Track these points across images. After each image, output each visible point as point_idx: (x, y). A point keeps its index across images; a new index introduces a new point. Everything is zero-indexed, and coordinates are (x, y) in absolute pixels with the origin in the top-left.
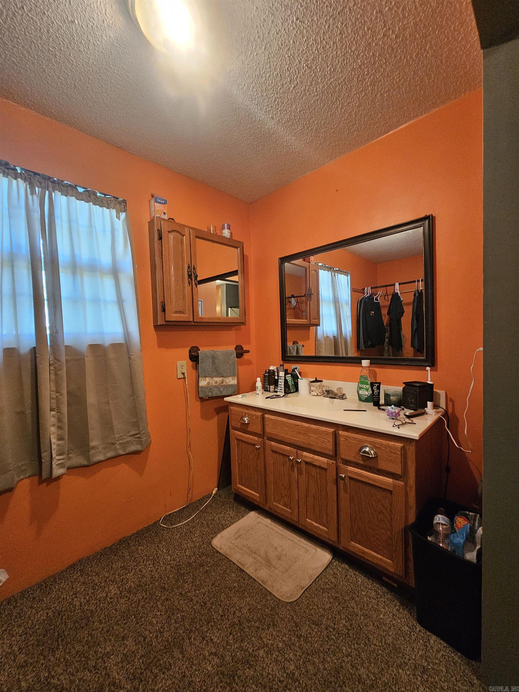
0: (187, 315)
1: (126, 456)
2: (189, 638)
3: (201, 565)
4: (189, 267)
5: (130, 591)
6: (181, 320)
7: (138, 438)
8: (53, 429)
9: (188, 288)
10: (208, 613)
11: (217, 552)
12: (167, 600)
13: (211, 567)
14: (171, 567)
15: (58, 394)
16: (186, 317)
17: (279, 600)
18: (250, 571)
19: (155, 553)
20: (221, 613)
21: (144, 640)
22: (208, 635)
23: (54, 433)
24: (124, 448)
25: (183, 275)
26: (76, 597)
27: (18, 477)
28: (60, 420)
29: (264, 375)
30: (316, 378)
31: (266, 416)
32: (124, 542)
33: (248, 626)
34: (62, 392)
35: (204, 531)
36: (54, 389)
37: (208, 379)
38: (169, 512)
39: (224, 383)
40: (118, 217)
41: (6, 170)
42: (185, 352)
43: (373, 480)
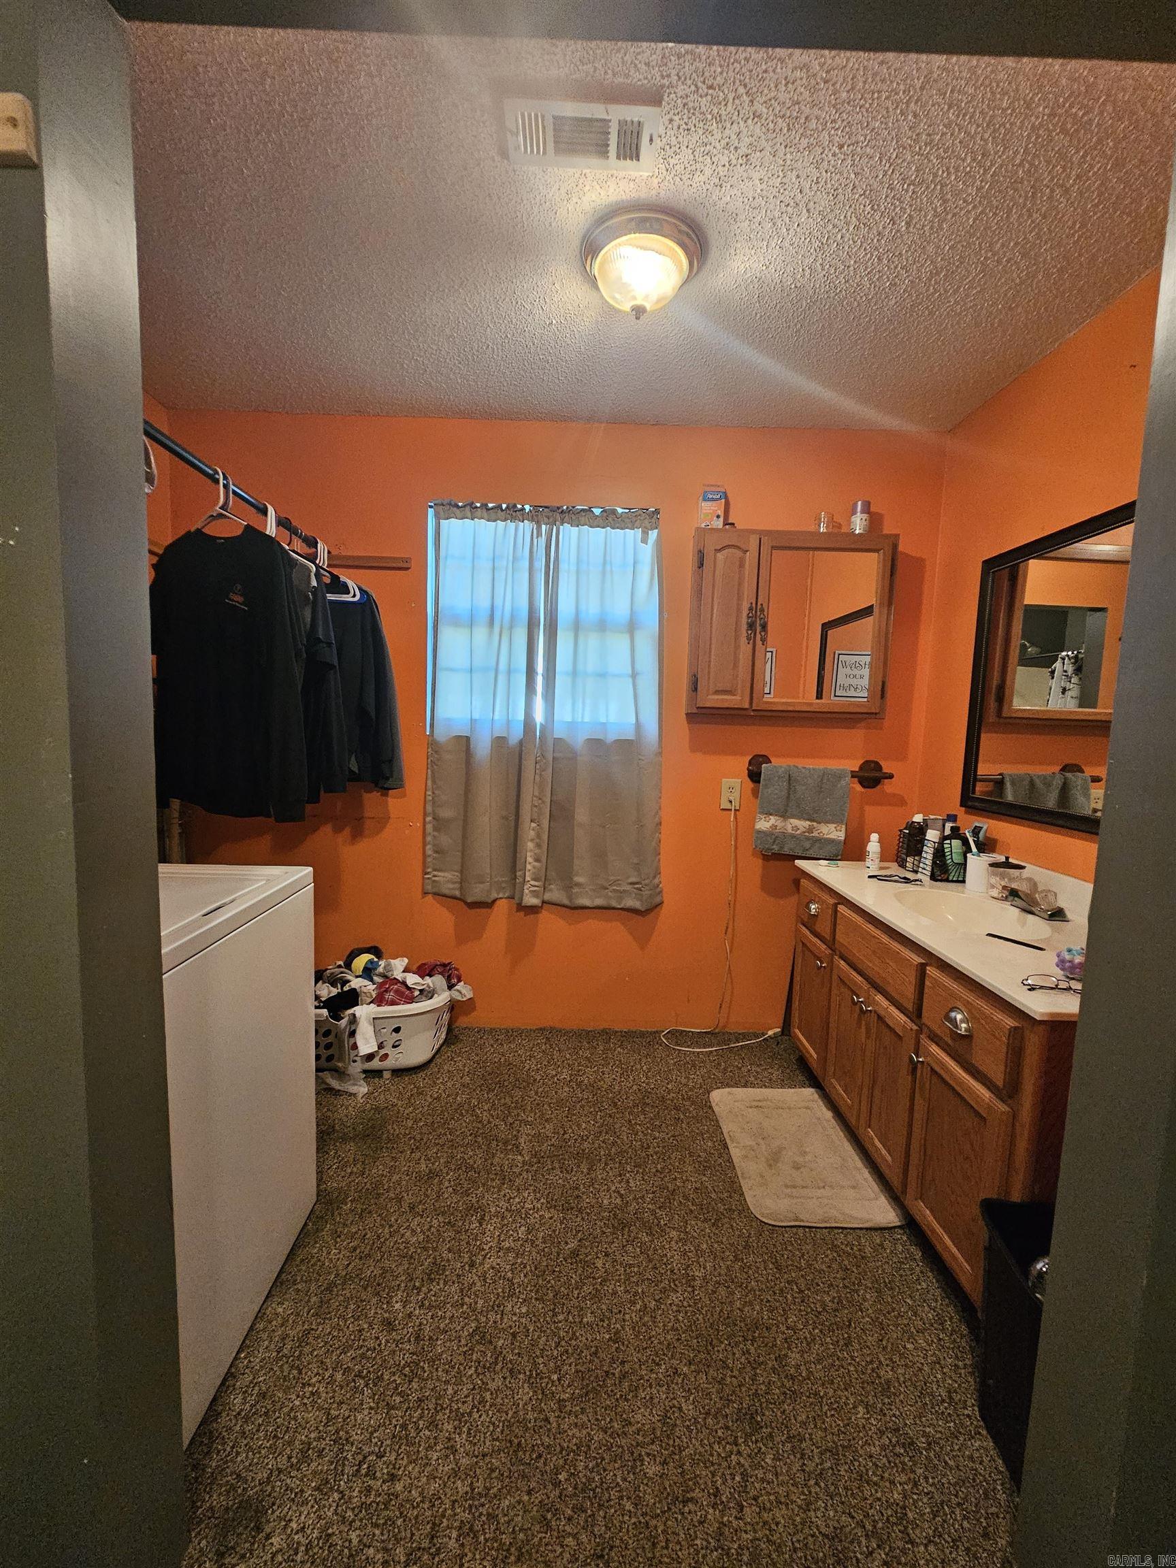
0: (738, 698)
1: (623, 912)
2: (606, 1164)
3: (677, 1109)
4: (751, 609)
5: (579, 1084)
6: (726, 705)
7: (637, 889)
8: (530, 845)
9: (745, 648)
10: (645, 1158)
11: (711, 1107)
12: (610, 1116)
13: (689, 1117)
14: (639, 1090)
15: (540, 801)
16: (737, 700)
17: (749, 1209)
18: (735, 1152)
19: (632, 1064)
20: (659, 1169)
21: (563, 1135)
22: (628, 1175)
23: (531, 851)
24: (620, 899)
25: (737, 623)
26: (530, 1060)
27: (498, 894)
28: (539, 836)
29: (901, 831)
30: (1007, 858)
31: (841, 908)
32: (606, 1034)
33: (681, 1202)
34: (544, 799)
35: (714, 1074)
36: (536, 793)
37: (773, 820)
38: (681, 1026)
39: (815, 834)
40: (645, 541)
41: (514, 514)
42: (742, 763)
43: (961, 1084)
